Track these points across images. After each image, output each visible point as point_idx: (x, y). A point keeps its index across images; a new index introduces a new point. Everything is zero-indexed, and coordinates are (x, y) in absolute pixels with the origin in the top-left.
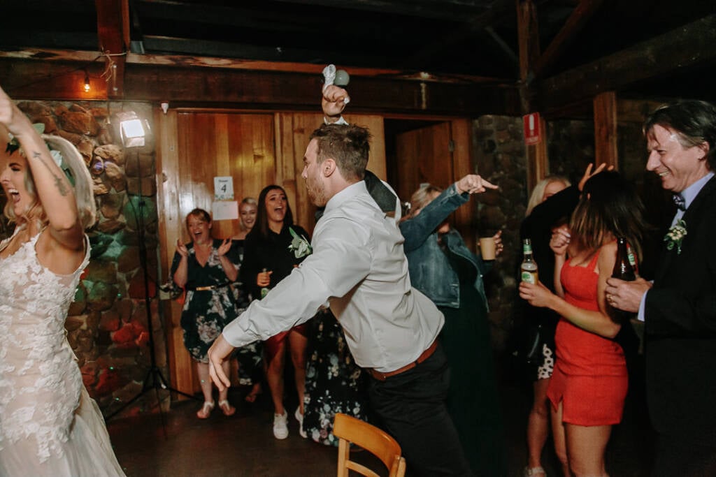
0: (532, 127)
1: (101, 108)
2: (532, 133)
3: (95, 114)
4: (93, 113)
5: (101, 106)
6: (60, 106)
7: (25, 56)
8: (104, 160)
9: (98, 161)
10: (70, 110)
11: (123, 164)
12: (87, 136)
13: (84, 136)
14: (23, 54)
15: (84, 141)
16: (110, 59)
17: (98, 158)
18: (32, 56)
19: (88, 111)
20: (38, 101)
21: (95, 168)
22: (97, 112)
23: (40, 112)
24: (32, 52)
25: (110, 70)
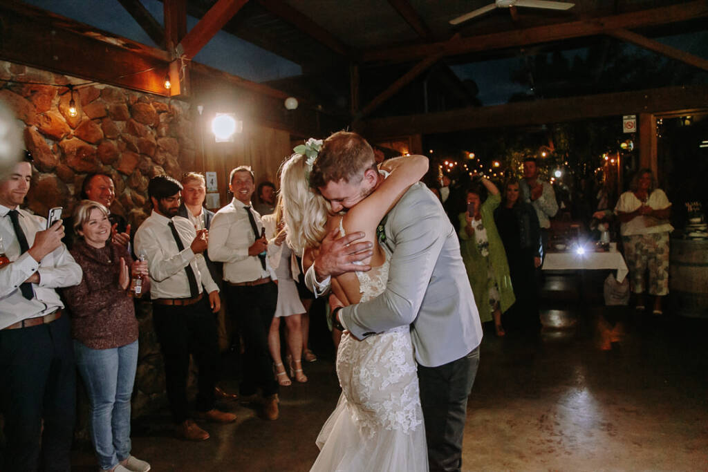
1: (162, 103)
3: (158, 108)
4: (155, 107)
5: (161, 101)
6: (133, 96)
7: (119, 44)
8: (165, 150)
9: (160, 151)
10: (139, 100)
11: (176, 155)
12: (151, 127)
13: (148, 126)
14: (118, 42)
15: (149, 132)
16: (182, 62)
17: (161, 149)
18: (123, 45)
19: (151, 104)
20: (119, 89)
21: (160, 157)
22: (158, 105)
23: (120, 99)
24: (123, 41)
25: (182, 72)
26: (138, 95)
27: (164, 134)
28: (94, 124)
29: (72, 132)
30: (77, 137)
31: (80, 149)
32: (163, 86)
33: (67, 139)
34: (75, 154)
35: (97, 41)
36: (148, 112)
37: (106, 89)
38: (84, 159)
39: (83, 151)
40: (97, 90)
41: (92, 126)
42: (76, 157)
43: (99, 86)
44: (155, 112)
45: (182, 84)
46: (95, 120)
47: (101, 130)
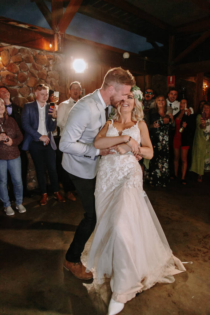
0: (171, 80)
1: (50, 55)
2: (171, 83)
3: (48, 57)
4: (47, 57)
5: (50, 54)
6: (35, 52)
7: (26, 27)
8: (51, 77)
9: (49, 78)
10: (39, 54)
11: (58, 80)
12: (44, 66)
13: (43, 66)
14: (25, 26)
15: (43, 69)
16: (59, 35)
17: (49, 76)
18: (29, 27)
19: (45, 56)
20: (28, 48)
21: (48, 80)
22: (49, 56)
23: (28, 53)
24: (28, 25)
25: (59, 39)
26: (38, 51)
27: (51, 70)
28: (15, 64)
29: (5, 68)
30: (7, 70)
31: (8, 76)
32: (49, 46)
33: (3, 71)
34: (5, 78)
35: (16, 26)
36: (43, 59)
37: (21, 49)
38: (10, 80)
39: (9, 76)
40: (16, 49)
41: (14, 66)
42: (6, 79)
43: (18, 47)
44: (47, 59)
45: (59, 46)
46: (17, 63)
47: (18, 68)
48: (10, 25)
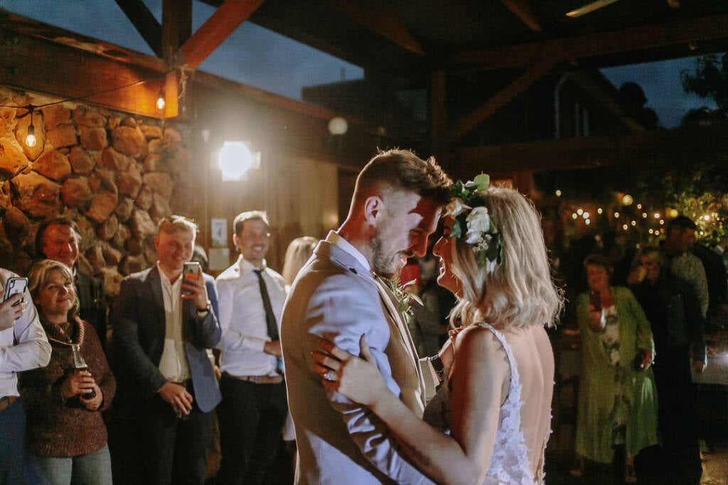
3: (146, 133)
4: (143, 132)
5: (151, 124)
6: (114, 118)
7: (98, 52)
8: (153, 190)
9: (147, 191)
10: (122, 124)
11: (167, 197)
12: (136, 159)
13: (131, 158)
14: (97, 49)
15: (133, 166)
16: (183, 73)
17: (148, 188)
18: (105, 52)
19: (138, 128)
20: (96, 108)
21: (146, 199)
22: (147, 130)
23: (96, 122)
24: (104, 46)
25: (181, 85)
26: (120, 117)
27: (152, 168)
28: (59, 155)
29: (30, 164)
30: (36, 171)
31: (38, 188)
32: (155, 105)
33: (23, 173)
34: (31, 194)
35: (75, 50)
36: (133, 139)
37: (78, 109)
38: (44, 201)
39: (42, 190)
40: (66, 111)
41: (56, 158)
42: (32, 197)
43: (70, 106)
44: (143, 139)
45: (180, 103)
46: (62, 150)
47: (67, 163)
48: (58, 45)
